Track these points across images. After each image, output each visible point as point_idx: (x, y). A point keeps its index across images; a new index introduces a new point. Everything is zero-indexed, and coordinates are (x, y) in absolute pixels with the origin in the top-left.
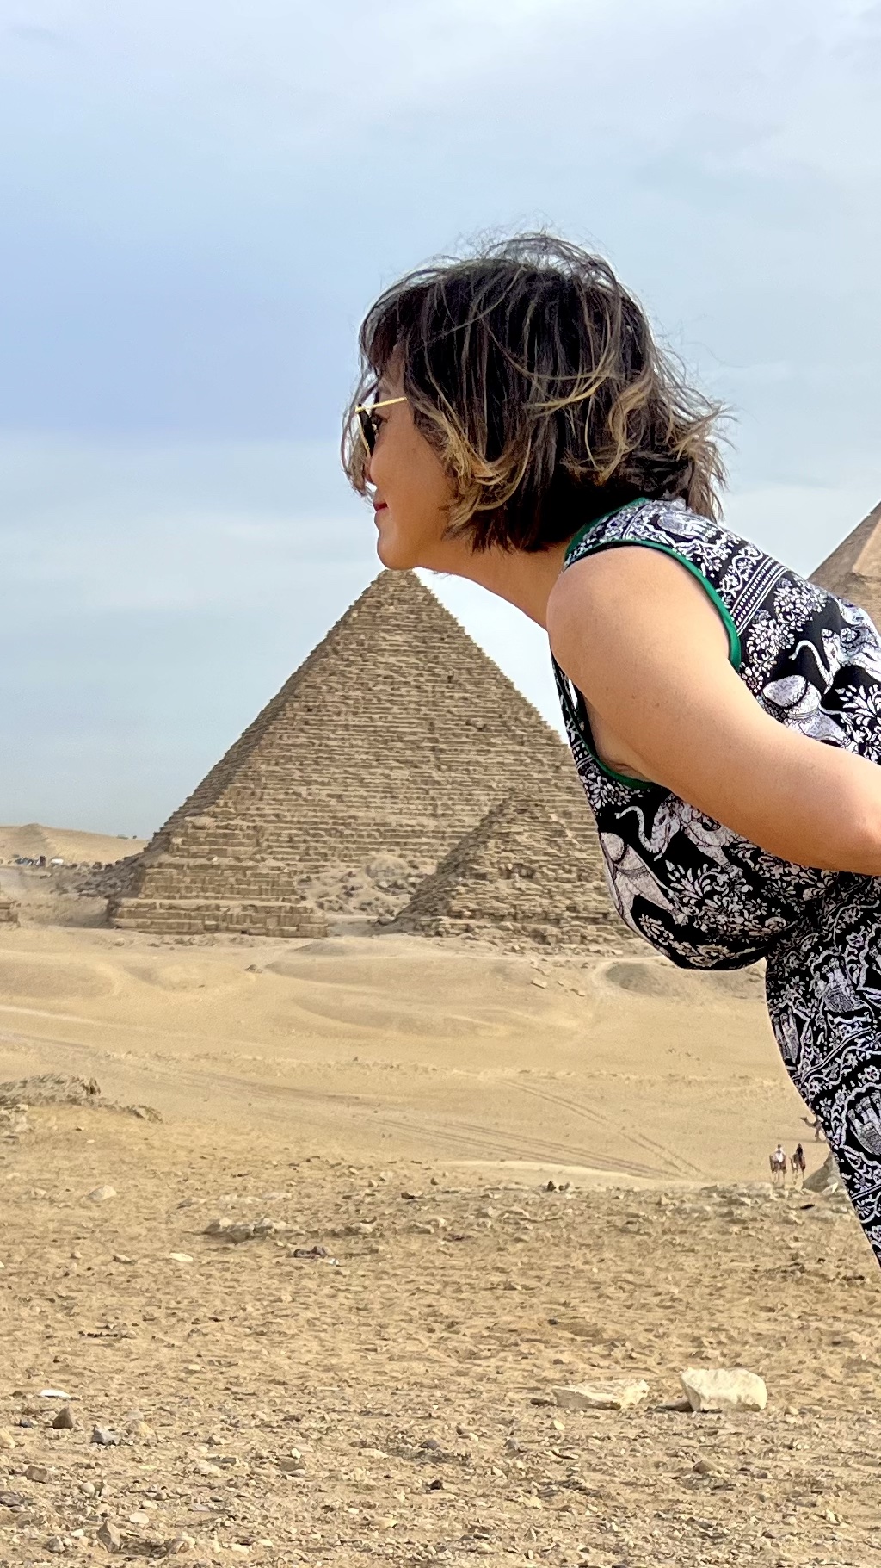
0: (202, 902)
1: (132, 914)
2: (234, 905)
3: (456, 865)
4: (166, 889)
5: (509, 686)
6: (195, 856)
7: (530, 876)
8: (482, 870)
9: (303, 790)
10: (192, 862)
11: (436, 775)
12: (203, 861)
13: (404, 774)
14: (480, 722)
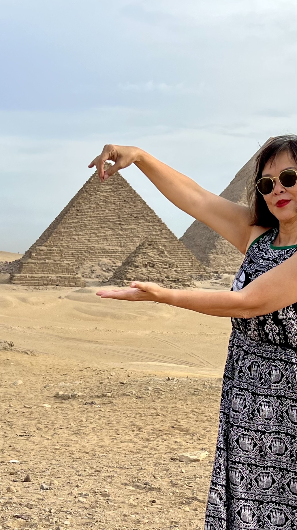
0: (43, 275)
1: (18, 279)
2: (53, 276)
3: (128, 263)
4: (30, 271)
5: (144, 203)
6: (40, 260)
7: (153, 266)
8: (137, 265)
9: (76, 238)
10: (39, 262)
11: (121, 233)
12: (43, 261)
13: (110, 232)
14: (135, 215)
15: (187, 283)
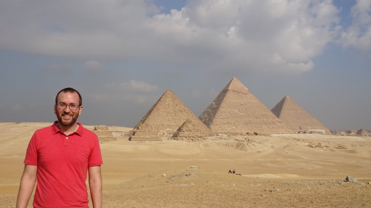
0: (143, 136)
2: (148, 137)
4: (138, 135)
7: (190, 131)
8: (183, 131)
15: (205, 138)
